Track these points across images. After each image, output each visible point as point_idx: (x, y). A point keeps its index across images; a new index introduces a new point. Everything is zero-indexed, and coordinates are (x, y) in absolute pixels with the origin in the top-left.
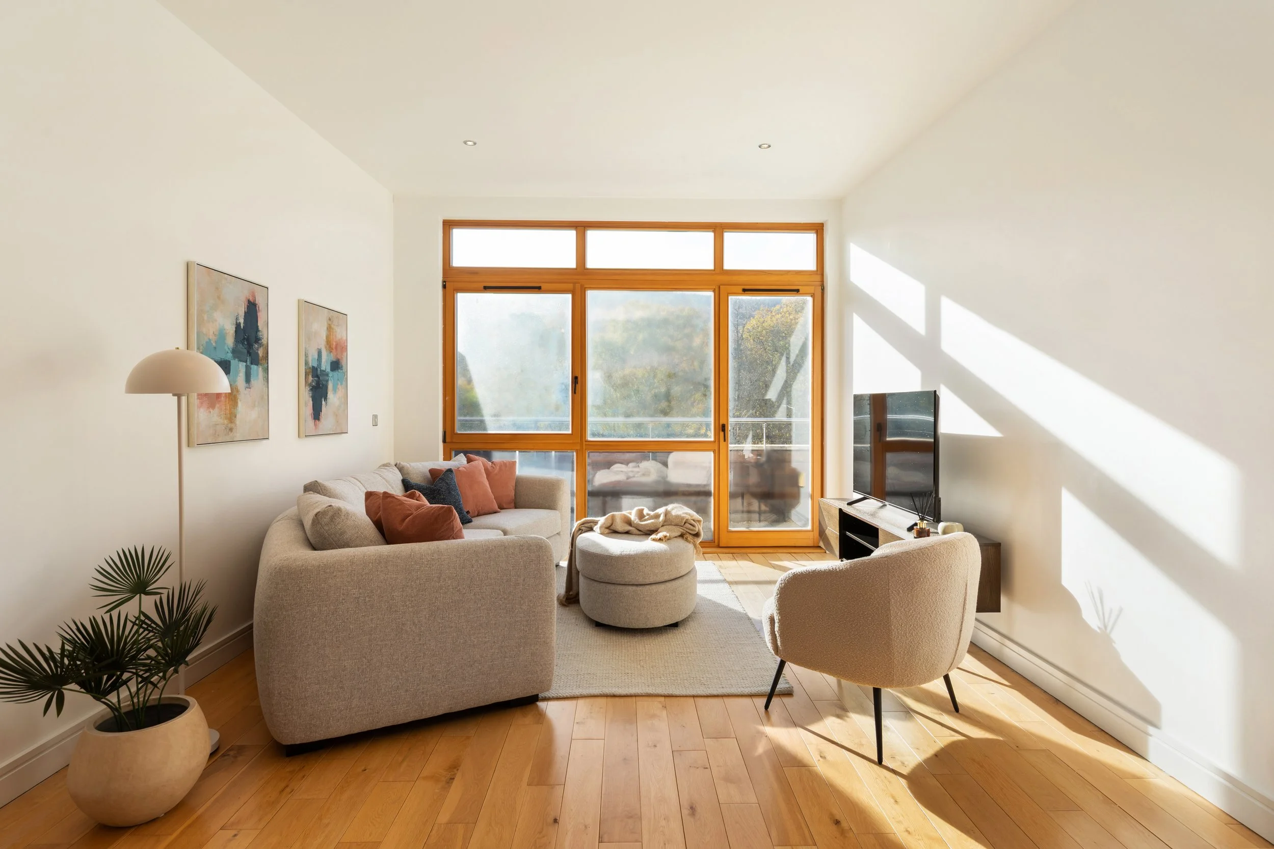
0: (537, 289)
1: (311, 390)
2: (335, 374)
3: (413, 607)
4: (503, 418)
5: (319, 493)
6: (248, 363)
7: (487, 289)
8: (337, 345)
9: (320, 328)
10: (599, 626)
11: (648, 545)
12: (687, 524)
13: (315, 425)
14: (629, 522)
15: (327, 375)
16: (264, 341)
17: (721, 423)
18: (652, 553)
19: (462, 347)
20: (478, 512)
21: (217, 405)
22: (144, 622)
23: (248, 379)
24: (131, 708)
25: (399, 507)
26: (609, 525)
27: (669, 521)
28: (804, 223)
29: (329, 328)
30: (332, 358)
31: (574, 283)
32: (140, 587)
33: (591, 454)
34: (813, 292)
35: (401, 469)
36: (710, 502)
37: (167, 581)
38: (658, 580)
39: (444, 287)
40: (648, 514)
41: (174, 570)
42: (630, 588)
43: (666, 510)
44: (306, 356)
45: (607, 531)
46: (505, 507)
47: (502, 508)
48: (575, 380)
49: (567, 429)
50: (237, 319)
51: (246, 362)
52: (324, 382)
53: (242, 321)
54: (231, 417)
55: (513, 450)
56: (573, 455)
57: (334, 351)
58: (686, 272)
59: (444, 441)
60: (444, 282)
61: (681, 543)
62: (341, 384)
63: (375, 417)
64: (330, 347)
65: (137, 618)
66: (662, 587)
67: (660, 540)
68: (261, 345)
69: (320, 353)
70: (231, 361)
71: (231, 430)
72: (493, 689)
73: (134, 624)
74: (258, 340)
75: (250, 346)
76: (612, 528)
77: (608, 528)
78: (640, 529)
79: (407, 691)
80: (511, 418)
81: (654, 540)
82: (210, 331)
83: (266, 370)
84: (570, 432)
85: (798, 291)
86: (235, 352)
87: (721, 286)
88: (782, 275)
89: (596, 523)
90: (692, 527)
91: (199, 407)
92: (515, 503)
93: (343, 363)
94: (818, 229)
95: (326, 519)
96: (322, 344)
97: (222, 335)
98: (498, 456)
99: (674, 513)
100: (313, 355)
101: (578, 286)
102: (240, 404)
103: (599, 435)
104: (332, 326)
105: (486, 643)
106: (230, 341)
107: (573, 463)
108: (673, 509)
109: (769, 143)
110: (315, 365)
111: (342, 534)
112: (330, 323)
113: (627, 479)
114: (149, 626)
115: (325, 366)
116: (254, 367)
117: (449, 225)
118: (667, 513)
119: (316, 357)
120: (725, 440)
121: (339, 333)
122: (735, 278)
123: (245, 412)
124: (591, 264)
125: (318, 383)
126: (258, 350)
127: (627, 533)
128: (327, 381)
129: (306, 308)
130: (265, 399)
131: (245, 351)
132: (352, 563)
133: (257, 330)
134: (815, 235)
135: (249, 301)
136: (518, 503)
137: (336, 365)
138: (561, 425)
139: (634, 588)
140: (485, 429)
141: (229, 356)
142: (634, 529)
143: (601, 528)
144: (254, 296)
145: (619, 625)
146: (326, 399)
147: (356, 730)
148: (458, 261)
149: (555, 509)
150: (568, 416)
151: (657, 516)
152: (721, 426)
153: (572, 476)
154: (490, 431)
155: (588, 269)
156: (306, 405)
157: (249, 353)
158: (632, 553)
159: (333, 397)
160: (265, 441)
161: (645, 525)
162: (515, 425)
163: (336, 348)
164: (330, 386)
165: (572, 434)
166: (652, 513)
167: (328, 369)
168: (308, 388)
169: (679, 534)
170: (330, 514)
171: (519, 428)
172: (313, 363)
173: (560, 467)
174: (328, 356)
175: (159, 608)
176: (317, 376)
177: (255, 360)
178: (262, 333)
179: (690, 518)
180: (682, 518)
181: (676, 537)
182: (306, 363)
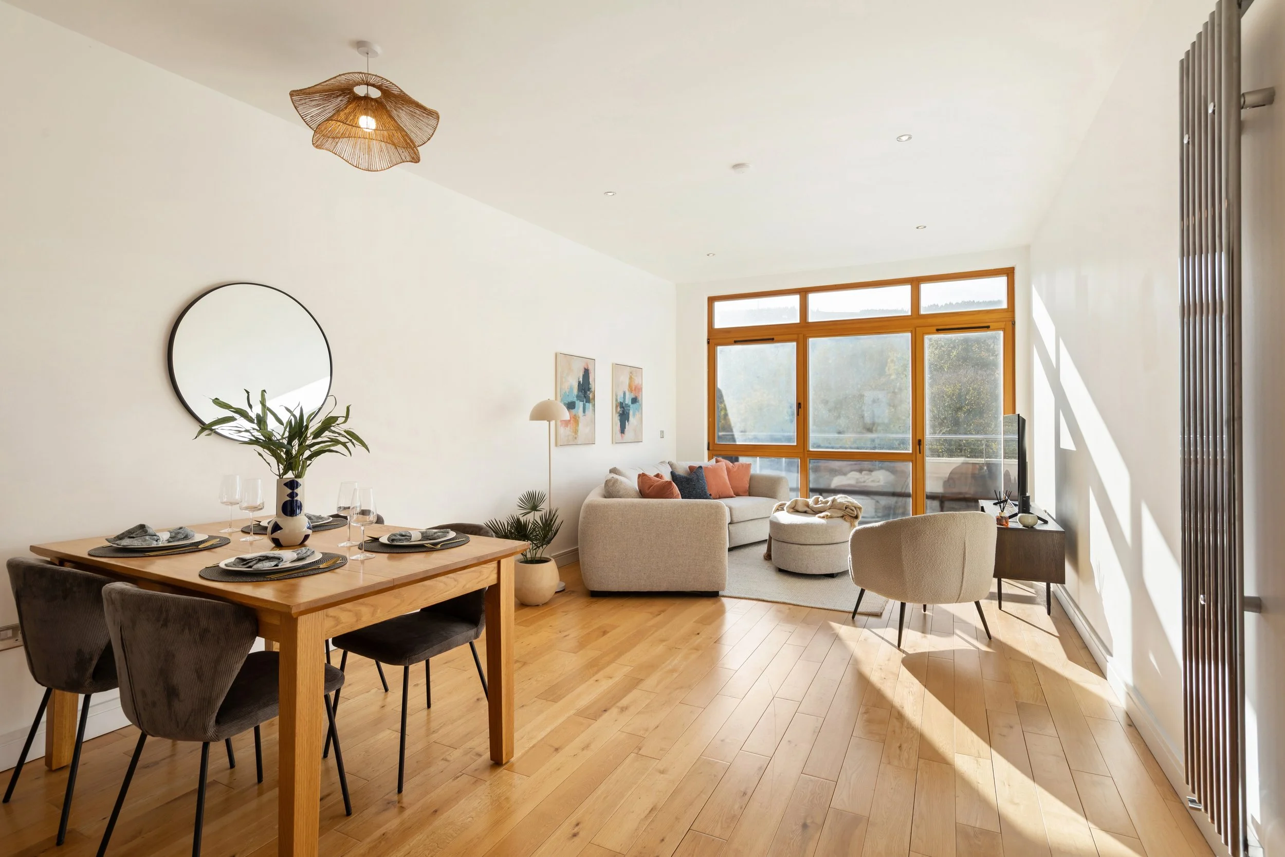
0: (771, 340)
1: (619, 415)
2: (635, 405)
3: (648, 530)
4: (747, 433)
5: (616, 474)
6: (585, 402)
7: (736, 342)
8: (635, 388)
9: (624, 380)
10: (782, 571)
11: (815, 520)
12: (848, 509)
13: (622, 436)
14: (807, 505)
15: (629, 406)
16: (593, 390)
17: (918, 438)
18: (812, 524)
19: (720, 384)
20: (719, 496)
21: (569, 425)
22: (535, 524)
23: (584, 411)
24: (531, 559)
25: (648, 481)
26: (793, 506)
27: (834, 506)
28: (994, 269)
29: (631, 378)
30: (633, 396)
31: (798, 334)
32: (534, 508)
33: (811, 461)
34: (1003, 327)
35: (671, 465)
36: (910, 501)
37: (544, 507)
38: (816, 542)
39: (708, 343)
40: (821, 501)
41: (547, 502)
42: (797, 546)
43: (834, 498)
44: (616, 396)
45: (792, 510)
46: (741, 494)
47: (737, 495)
48: (799, 405)
49: (794, 442)
50: (579, 379)
51: (583, 402)
52: (627, 411)
53: (581, 380)
54: (576, 432)
55: (756, 456)
56: (798, 462)
57: (634, 392)
58: (878, 320)
59: (708, 449)
60: (708, 339)
61: (840, 520)
62: (638, 411)
63: (662, 432)
64: (631, 389)
65: (533, 522)
66: (819, 547)
67: (823, 517)
68: (591, 392)
69: (624, 394)
70: (576, 402)
71: (576, 438)
72: (690, 582)
73: (532, 524)
74: (589, 389)
75: (585, 393)
76: (795, 508)
77: (793, 508)
78: (814, 510)
79: (645, 574)
80: (753, 434)
81: (819, 517)
82: (566, 387)
83: (594, 405)
84: (795, 444)
85: (988, 327)
86: (578, 397)
87: (917, 328)
88: (974, 315)
89: (785, 504)
90: (851, 512)
91: (561, 426)
92: (749, 493)
93: (639, 399)
94: (1009, 273)
95: (611, 484)
96: (626, 389)
97: (571, 388)
98: (743, 460)
99: (839, 501)
100: (621, 395)
101: (801, 336)
102: (580, 424)
103: (819, 447)
104: (632, 377)
105: (685, 555)
106: (575, 391)
107: (798, 467)
108: (838, 498)
109: (925, 225)
110: (622, 401)
111: (619, 492)
112: (631, 375)
113: (857, 483)
114: (537, 526)
115: (628, 401)
116: (587, 404)
117: (712, 300)
118: (834, 501)
119: (622, 396)
120: (920, 453)
121: (637, 381)
122: (930, 321)
123: (583, 429)
124: (811, 319)
125: (623, 412)
126: (589, 394)
127: (805, 512)
128: (629, 410)
129: (617, 367)
130: (593, 421)
131: (583, 396)
132: (619, 505)
133: (589, 383)
134: (1006, 278)
135: (585, 369)
136: (751, 492)
137: (634, 400)
138: (789, 439)
139: (799, 546)
140: (734, 440)
141: (575, 399)
142: (809, 510)
143: (787, 507)
144: (588, 366)
145: (789, 570)
146: (628, 421)
147: (621, 590)
148: (718, 325)
149: (775, 498)
150: (794, 432)
151: (827, 502)
152: (917, 441)
153: (797, 477)
154: (738, 443)
155: (809, 323)
156: (616, 424)
157: (585, 397)
158: (798, 523)
159: (633, 420)
160: (594, 445)
161: (816, 507)
162: (756, 438)
163: (635, 390)
164: (631, 413)
165: (797, 446)
166: (824, 500)
167: (630, 403)
168: (617, 415)
169: (841, 515)
170: (613, 481)
171: (759, 441)
172: (620, 400)
173: (788, 470)
174: (630, 395)
175: (541, 519)
176: (623, 408)
177: (588, 401)
178: (592, 386)
179: (850, 505)
180: (844, 504)
181: (838, 517)
182: (616, 400)
